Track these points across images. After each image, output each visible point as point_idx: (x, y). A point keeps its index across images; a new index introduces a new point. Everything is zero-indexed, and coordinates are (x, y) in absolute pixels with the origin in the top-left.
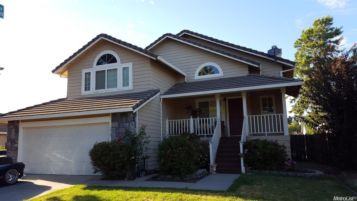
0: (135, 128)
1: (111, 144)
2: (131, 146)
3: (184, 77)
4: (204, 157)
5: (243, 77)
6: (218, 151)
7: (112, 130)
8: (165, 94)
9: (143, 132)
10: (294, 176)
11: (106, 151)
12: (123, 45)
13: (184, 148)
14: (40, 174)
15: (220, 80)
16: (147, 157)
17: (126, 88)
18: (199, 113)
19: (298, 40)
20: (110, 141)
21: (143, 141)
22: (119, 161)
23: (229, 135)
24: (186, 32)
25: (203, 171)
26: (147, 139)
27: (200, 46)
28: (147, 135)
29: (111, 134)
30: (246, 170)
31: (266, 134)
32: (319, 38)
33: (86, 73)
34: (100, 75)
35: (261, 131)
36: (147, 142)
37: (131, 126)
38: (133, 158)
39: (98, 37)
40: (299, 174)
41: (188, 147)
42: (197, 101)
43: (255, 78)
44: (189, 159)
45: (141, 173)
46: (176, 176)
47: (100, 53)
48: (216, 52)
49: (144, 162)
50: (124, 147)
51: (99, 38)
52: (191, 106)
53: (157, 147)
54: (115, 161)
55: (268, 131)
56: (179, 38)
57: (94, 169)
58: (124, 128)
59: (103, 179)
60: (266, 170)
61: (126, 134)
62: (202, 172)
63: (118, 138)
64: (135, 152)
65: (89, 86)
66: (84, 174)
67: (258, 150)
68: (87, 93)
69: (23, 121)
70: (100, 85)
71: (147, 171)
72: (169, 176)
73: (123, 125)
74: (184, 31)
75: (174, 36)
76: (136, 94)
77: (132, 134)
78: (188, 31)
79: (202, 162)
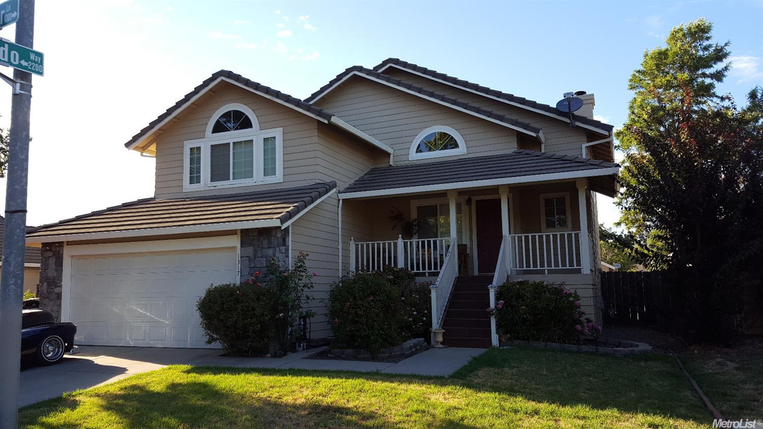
0: (287, 258)
1: (239, 288)
2: (278, 293)
3: (388, 155)
4: (422, 316)
5: (506, 156)
6: (449, 303)
7: (242, 262)
8: (349, 189)
9: (300, 266)
10: (592, 353)
11: (229, 301)
12: (265, 93)
13: (378, 298)
14: (105, 346)
15: (460, 162)
16: (309, 315)
17: (270, 180)
18: (417, 228)
19: (635, 73)
20: (238, 283)
21: (301, 283)
22: (254, 320)
23: (476, 273)
24: (394, 64)
25: (416, 342)
26: (309, 280)
27: (419, 93)
28: (311, 272)
29: (240, 270)
30: (500, 341)
31: (546, 271)
32: (681, 68)
33: (191, 149)
34: (219, 151)
35: (535, 265)
36: (308, 286)
37: (277, 255)
38: (281, 315)
39: (215, 76)
40: (601, 349)
41: (386, 295)
42: (414, 205)
43: (529, 159)
44: (387, 319)
45: (297, 344)
46: (362, 350)
47: (218, 109)
48: (452, 104)
49: (305, 325)
50: (263, 295)
51: (217, 78)
52: (402, 215)
53: (327, 296)
54: (246, 321)
55: (549, 265)
56: (378, 76)
57: (208, 337)
58: (265, 259)
59: (226, 355)
60: (537, 340)
61: (268, 270)
62: (414, 344)
63: (253, 278)
64: (285, 304)
65: (198, 175)
66: (189, 347)
67: (524, 302)
68: (195, 187)
69: (70, 243)
70: (219, 172)
71: (309, 341)
72: (349, 351)
73: (262, 252)
74: (390, 60)
75: (368, 72)
76: (289, 191)
77: (280, 269)
78: (397, 61)
79: (418, 326)
